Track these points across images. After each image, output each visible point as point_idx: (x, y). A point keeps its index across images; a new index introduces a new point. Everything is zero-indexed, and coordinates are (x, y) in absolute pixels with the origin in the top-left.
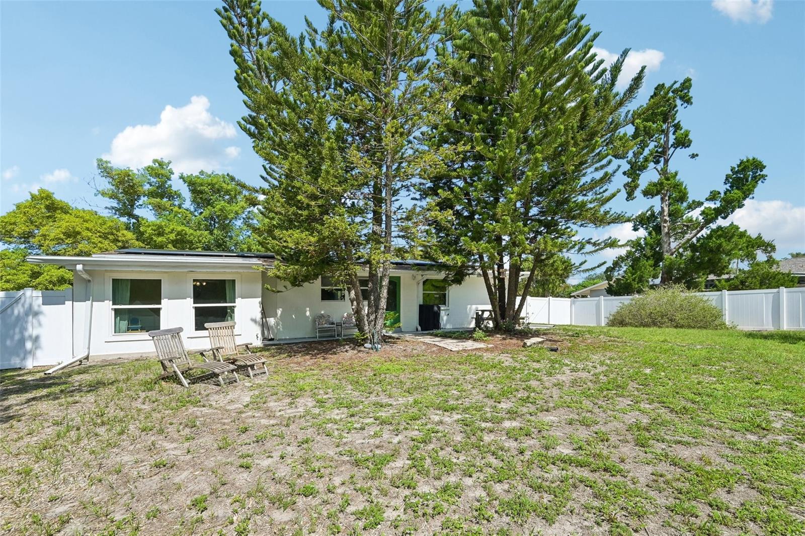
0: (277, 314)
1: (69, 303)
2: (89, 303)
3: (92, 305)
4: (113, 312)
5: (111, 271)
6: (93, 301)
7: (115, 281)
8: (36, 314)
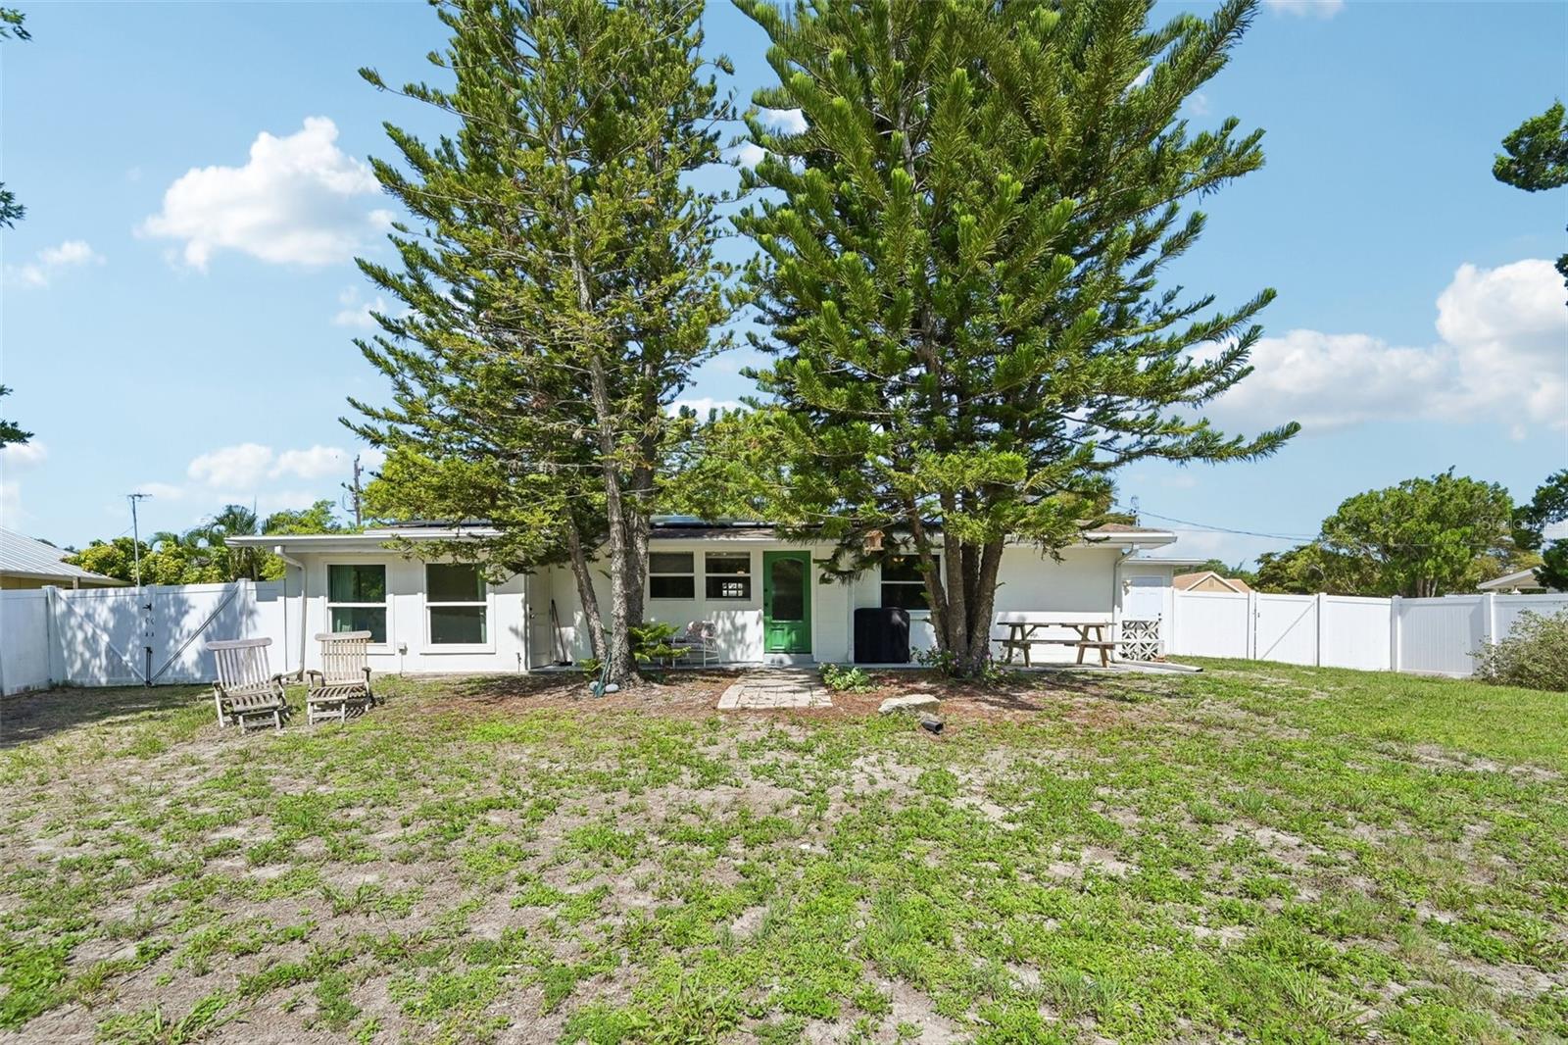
0: (574, 620)
1: (281, 599)
2: (301, 598)
3: (305, 603)
4: (330, 613)
5: (327, 554)
6: (306, 596)
7: (332, 569)
8: (251, 613)
